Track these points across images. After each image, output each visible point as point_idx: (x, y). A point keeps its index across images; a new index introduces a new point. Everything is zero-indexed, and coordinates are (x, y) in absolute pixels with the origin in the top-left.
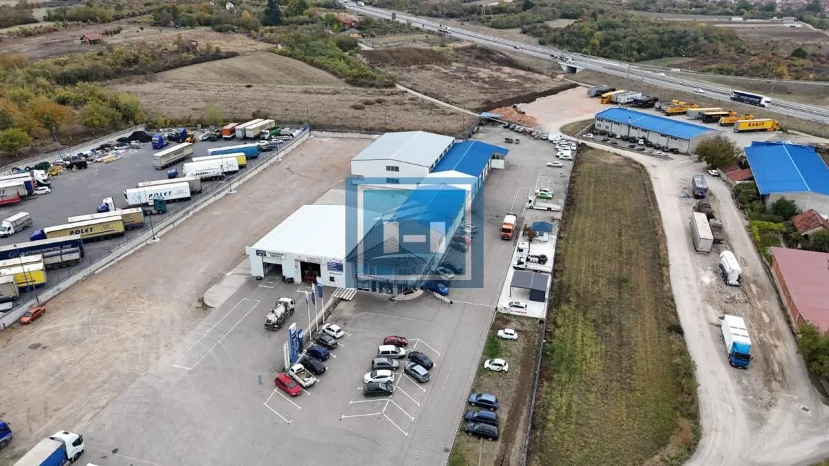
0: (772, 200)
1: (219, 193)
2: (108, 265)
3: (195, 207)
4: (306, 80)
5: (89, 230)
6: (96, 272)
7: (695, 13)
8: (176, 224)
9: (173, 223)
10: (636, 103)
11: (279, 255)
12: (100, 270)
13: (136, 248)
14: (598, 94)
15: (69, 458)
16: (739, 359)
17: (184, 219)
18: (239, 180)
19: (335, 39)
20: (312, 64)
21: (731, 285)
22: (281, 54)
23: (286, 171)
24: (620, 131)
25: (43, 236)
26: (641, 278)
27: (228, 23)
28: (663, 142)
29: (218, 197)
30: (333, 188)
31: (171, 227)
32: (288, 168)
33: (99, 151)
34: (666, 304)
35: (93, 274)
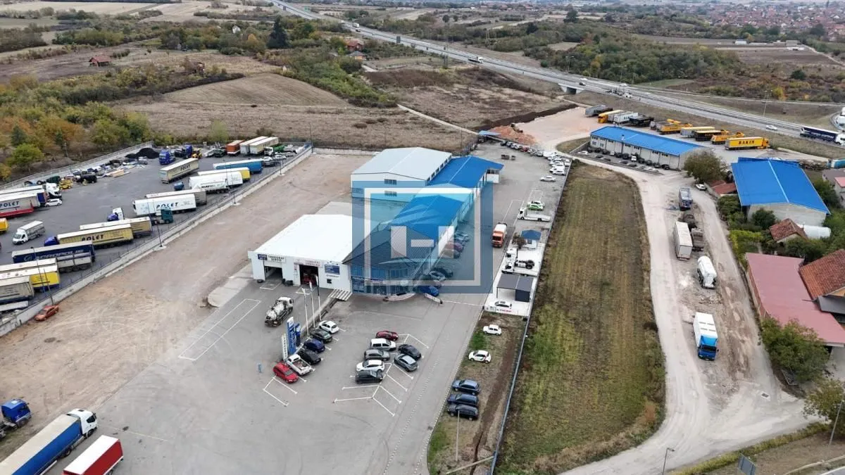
0: (752, 211)
1: (223, 205)
2: (118, 270)
3: (201, 217)
4: (309, 101)
5: (100, 237)
6: (106, 276)
7: (699, 37)
8: (182, 233)
9: (179, 232)
10: (632, 122)
11: (279, 259)
12: (110, 274)
13: (144, 255)
14: (595, 115)
15: (84, 433)
16: (707, 352)
17: (189, 228)
18: (242, 193)
19: (340, 60)
20: (316, 85)
21: (707, 288)
22: (286, 75)
23: (289, 185)
24: (614, 148)
25: (56, 242)
26: (623, 282)
27: (235, 46)
28: (655, 158)
29: (222, 209)
30: (333, 201)
31: (178, 235)
32: (290, 183)
33: (108, 166)
34: (644, 304)
35: (103, 278)
